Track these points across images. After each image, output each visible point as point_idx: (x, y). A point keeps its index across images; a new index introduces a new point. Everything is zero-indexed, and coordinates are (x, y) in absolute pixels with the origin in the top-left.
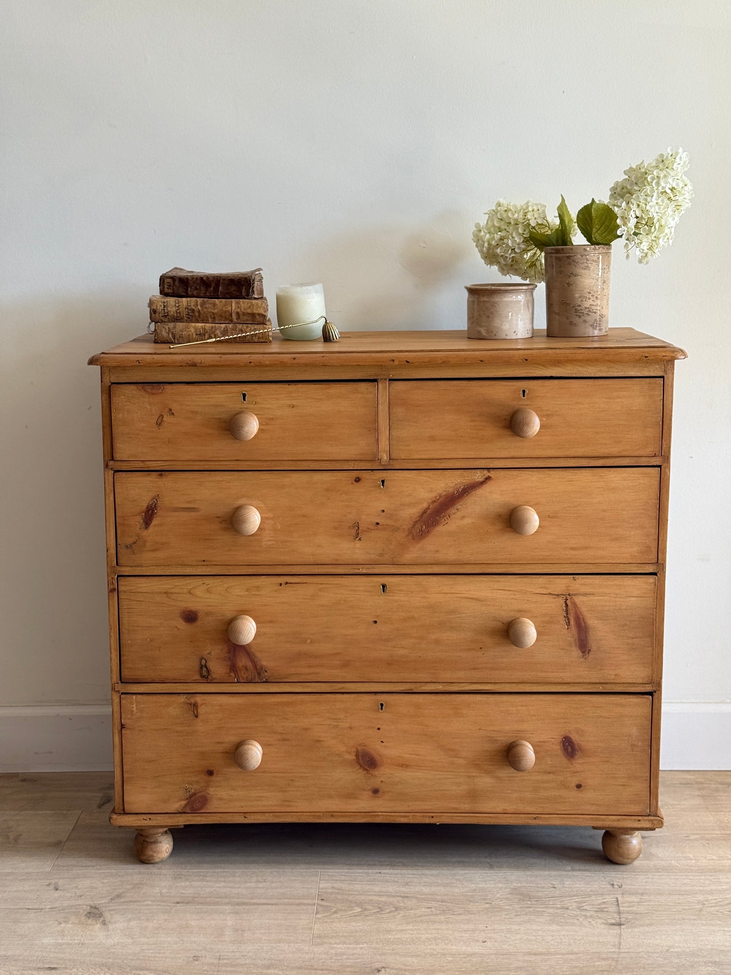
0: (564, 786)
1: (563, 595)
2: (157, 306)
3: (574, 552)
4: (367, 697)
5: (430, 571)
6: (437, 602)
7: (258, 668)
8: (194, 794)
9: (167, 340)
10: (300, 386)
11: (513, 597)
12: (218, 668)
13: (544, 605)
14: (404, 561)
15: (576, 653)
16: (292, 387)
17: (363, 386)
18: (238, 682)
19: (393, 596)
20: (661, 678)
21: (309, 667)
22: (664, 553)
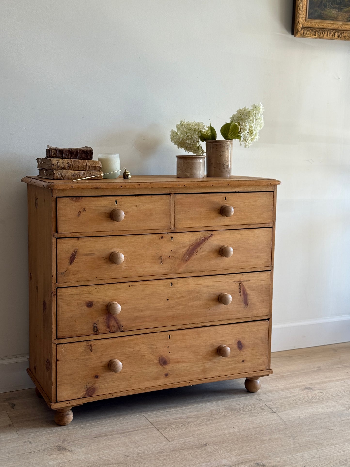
0: (238, 362)
1: (239, 282)
2: (54, 162)
3: (242, 264)
4: (163, 333)
5: (189, 275)
6: (192, 289)
7: (119, 325)
8: (90, 388)
9: (59, 178)
10: (140, 197)
11: (221, 284)
12: (102, 327)
13: (232, 287)
14: (180, 272)
15: (243, 305)
16: (137, 198)
17: (165, 196)
18: (110, 333)
19: (175, 288)
20: (272, 313)
21: (141, 322)
22: (273, 262)
